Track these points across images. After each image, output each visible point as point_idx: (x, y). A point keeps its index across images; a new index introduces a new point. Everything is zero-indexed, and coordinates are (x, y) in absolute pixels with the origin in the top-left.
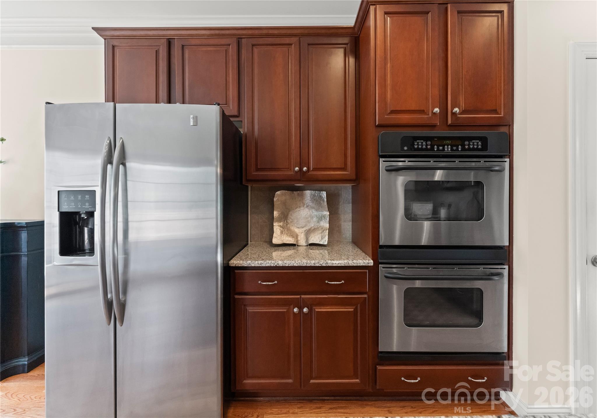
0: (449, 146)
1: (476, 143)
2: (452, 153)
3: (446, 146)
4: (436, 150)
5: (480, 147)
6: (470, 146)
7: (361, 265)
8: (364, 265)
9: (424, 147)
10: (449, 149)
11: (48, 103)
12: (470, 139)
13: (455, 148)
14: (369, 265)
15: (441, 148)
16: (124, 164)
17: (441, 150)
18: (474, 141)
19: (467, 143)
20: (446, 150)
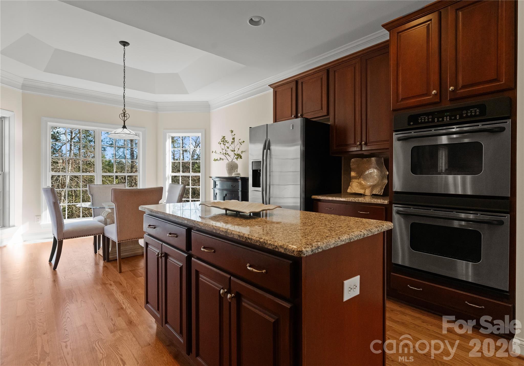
0: (448, 117)
1: (474, 111)
2: (450, 122)
3: (445, 117)
4: (436, 121)
5: (478, 113)
6: (468, 114)
7: (379, 203)
8: (381, 203)
9: (426, 120)
10: (448, 119)
11: (250, 128)
12: (467, 108)
13: (454, 118)
14: (384, 203)
15: (441, 119)
16: (269, 149)
17: (441, 121)
18: (472, 109)
19: (465, 112)
20: (445, 120)
